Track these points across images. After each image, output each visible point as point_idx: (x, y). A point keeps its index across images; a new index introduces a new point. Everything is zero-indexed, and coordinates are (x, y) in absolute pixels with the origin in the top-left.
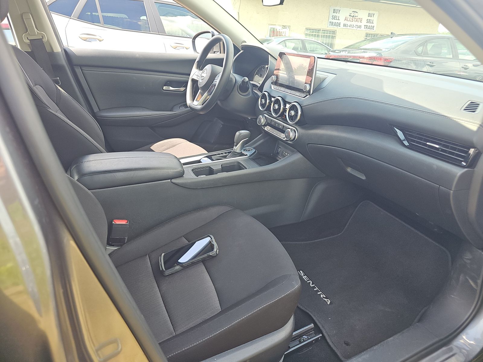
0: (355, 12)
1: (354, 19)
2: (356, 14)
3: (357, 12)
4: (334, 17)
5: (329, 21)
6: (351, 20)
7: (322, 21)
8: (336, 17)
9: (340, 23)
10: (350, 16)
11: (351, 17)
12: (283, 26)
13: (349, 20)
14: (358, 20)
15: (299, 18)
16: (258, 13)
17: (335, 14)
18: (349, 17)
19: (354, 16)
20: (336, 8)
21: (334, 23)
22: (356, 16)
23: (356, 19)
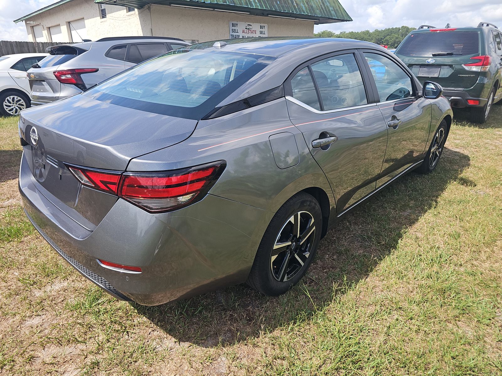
0: (249, 25)
1: (250, 31)
2: (250, 27)
3: (251, 25)
4: (233, 30)
5: (230, 34)
6: (247, 32)
7: (225, 35)
8: (235, 30)
9: (239, 35)
10: (246, 28)
11: (247, 30)
12: (192, 40)
13: (246, 32)
14: (253, 32)
15: (204, 33)
16: (169, 30)
17: (234, 28)
18: (246, 30)
19: (249, 29)
20: (234, 22)
21: (234, 35)
22: (251, 29)
23: (251, 31)
